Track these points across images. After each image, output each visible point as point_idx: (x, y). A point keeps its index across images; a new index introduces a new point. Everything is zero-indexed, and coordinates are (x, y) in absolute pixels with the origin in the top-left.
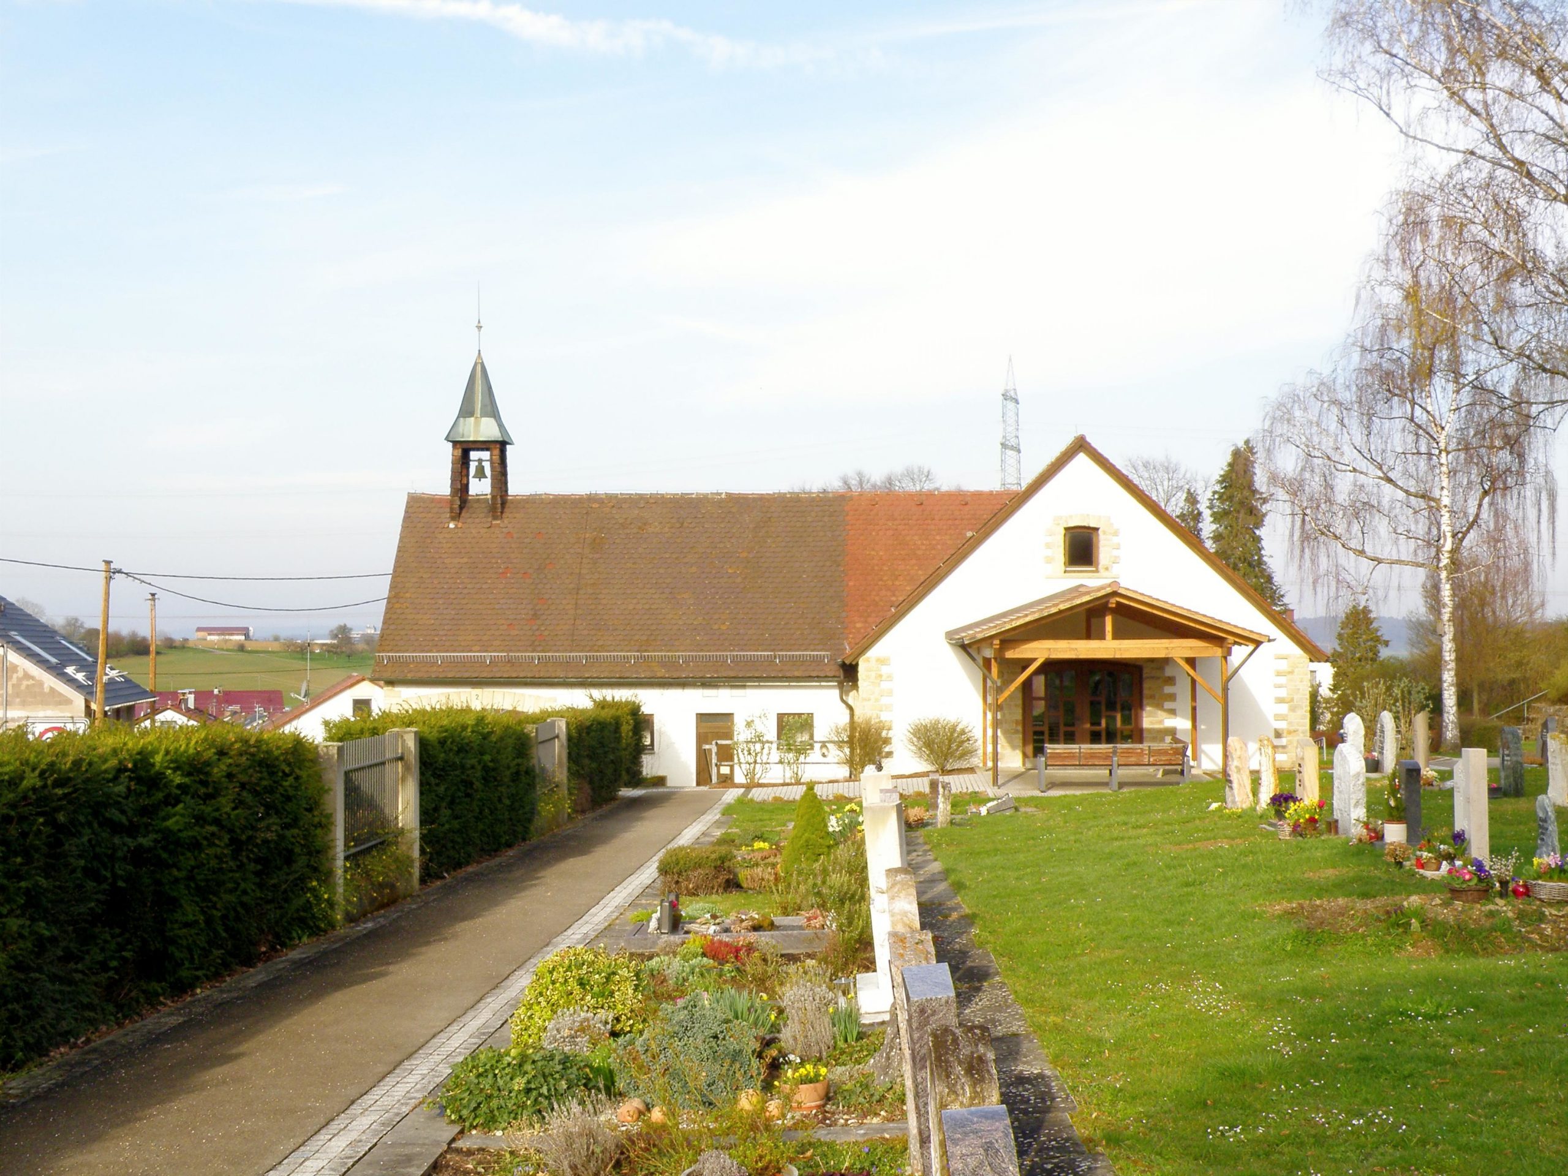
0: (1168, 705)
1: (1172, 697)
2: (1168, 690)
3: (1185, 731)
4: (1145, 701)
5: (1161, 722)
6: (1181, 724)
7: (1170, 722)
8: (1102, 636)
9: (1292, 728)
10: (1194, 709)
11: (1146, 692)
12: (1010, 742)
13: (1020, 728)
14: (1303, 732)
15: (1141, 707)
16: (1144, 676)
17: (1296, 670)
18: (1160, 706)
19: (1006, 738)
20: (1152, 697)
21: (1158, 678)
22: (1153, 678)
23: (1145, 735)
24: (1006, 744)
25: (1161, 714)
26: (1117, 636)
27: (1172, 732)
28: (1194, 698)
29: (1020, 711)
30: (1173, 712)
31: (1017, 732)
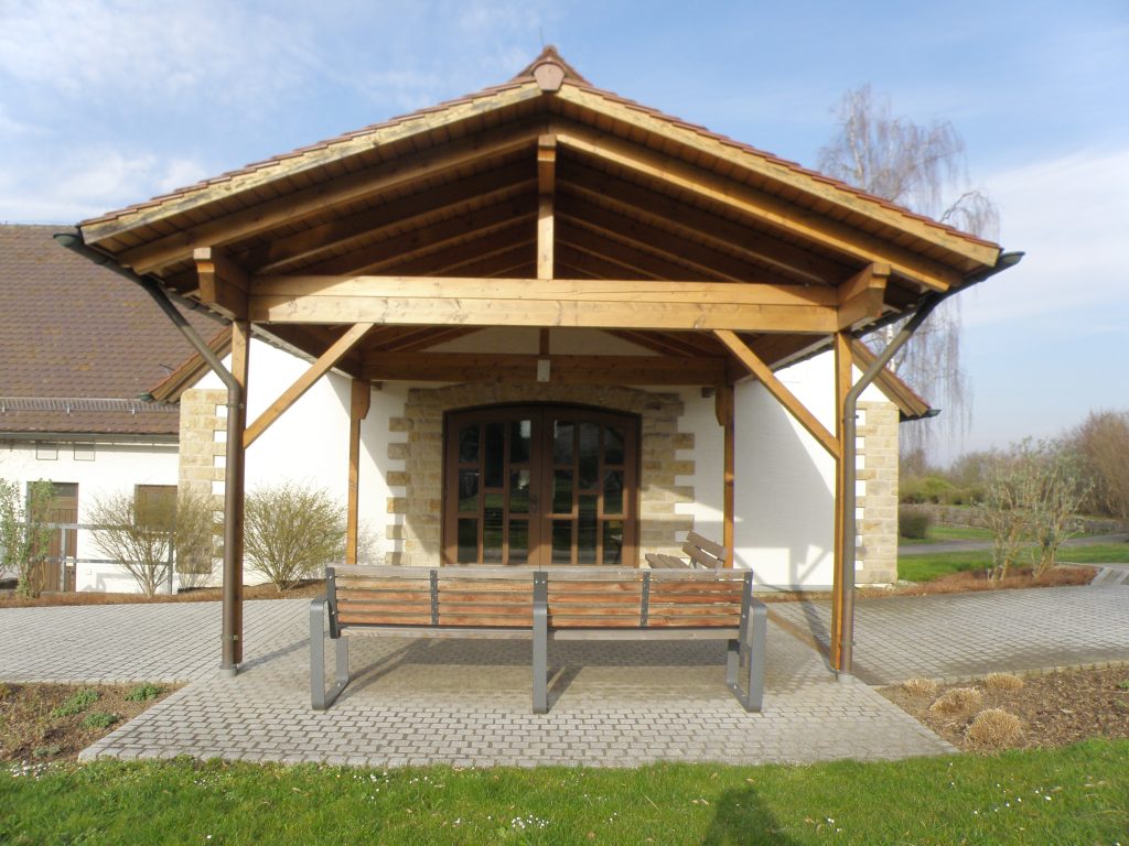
0: (681, 480)
1: (688, 468)
2: (682, 455)
3: (709, 525)
4: (645, 474)
5: (670, 508)
6: (705, 513)
7: (685, 509)
8: (525, 268)
9: (872, 520)
10: (729, 485)
11: (646, 458)
12: (421, 536)
13: (437, 514)
14: (889, 526)
15: (636, 485)
16: (644, 431)
17: (880, 428)
18: (668, 484)
19: (415, 529)
20: (655, 466)
21: (667, 435)
22: (658, 434)
23: (643, 528)
24: (416, 541)
25: (669, 496)
26: (566, 268)
27: (688, 525)
28: (729, 465)
29: (438, 485)
30: (688, 493)
31: (431, 519)
